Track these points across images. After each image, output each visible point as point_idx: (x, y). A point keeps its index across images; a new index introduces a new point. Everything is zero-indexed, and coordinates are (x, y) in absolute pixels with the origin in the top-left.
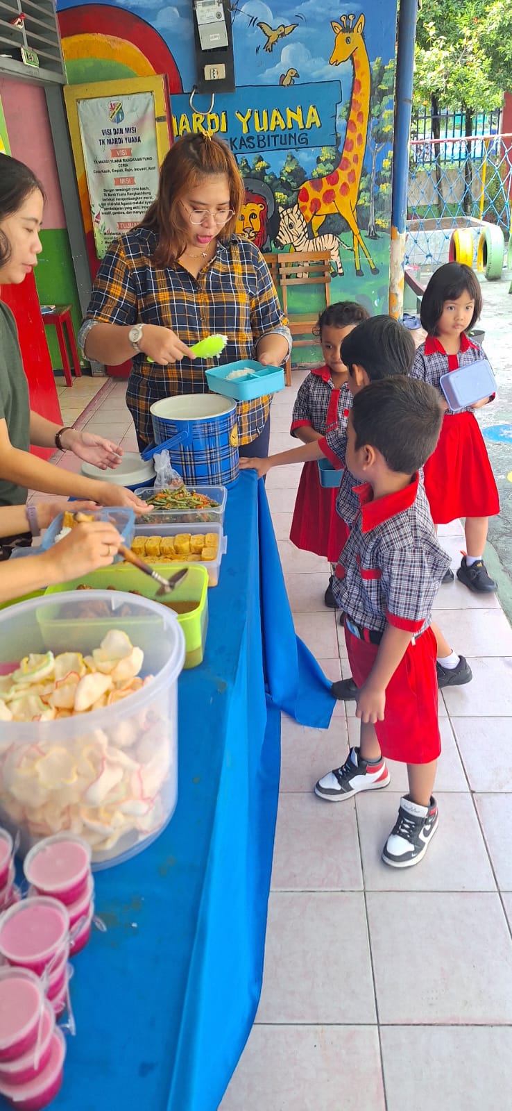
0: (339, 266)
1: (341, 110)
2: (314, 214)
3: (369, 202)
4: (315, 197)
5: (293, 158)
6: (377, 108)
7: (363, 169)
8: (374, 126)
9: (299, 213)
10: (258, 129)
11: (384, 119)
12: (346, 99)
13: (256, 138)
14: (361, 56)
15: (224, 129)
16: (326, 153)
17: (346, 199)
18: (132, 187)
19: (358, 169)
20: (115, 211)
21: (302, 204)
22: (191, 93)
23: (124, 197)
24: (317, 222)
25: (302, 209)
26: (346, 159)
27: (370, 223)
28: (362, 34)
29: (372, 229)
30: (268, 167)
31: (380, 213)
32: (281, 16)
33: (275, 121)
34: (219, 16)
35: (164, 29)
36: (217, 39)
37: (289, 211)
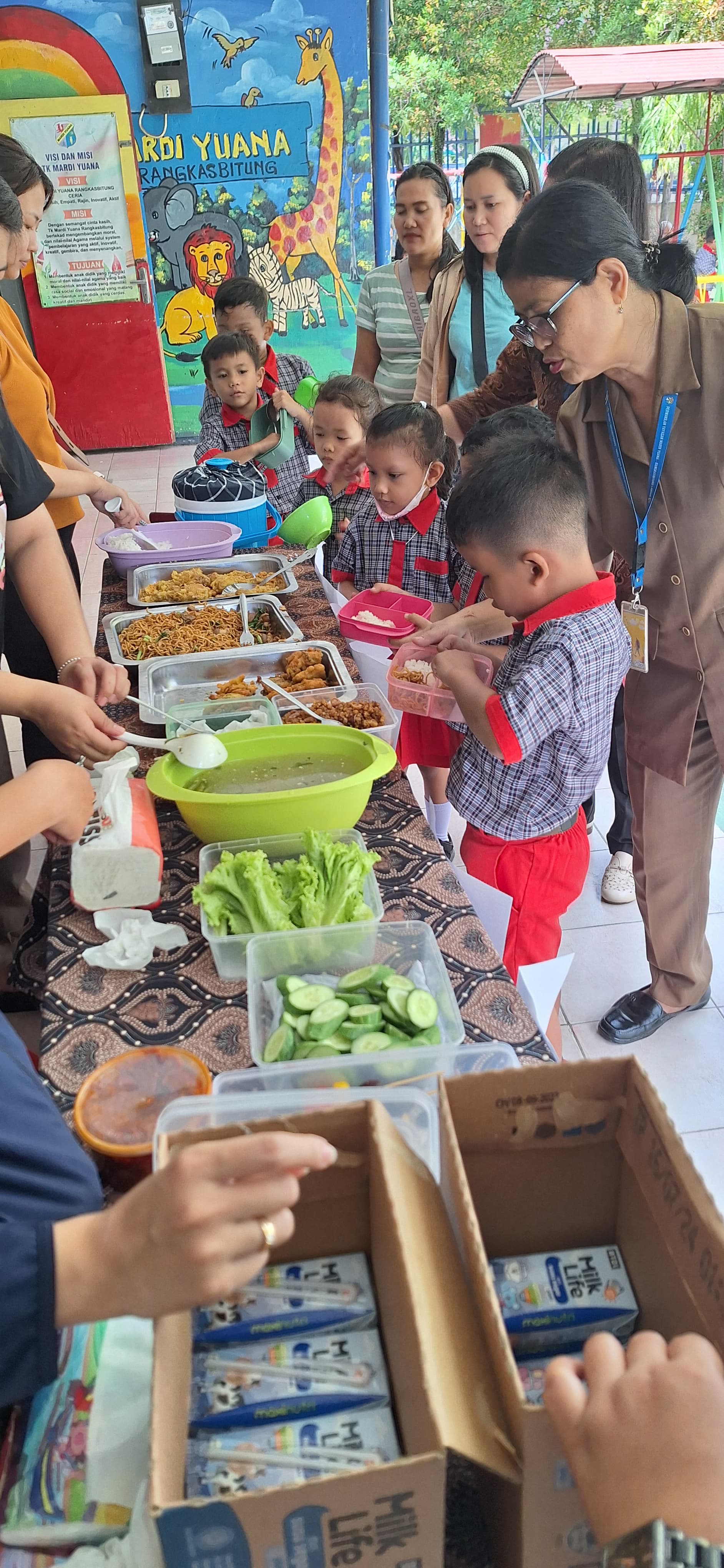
0: (320, 315)
1: (312, 135)
2: (289, 255)
3: (350, 240)
4: (288, 234)
5: (260, 189)
6: (352, 133)
7: (340, 204)
8: (350, 154)
9: (271, 252)
10: (219, 156)
11: (360, 147)
12: (316, 123)
13: (217, 166)
14: (331, 75)
15: (179, 155)
16: (298, 184)
17: (324, 237)
18: (89, 220)
19: (334, 202)
20: (65, 249)
21: (273, 243)
22: (140, 113)
23: (77, 232)
24: (292, 264)
25: (274, 249)
26: (321, 191)
27: (352, 265)
28: (331, 51)
29: (355, 272)
30: (232, 200)
31: (362, 253)
32: (239, 28)
33: (239, 147)
34: (170, 25)
35: (105, 38)
36: (169, 51)
37: (259, 250)
